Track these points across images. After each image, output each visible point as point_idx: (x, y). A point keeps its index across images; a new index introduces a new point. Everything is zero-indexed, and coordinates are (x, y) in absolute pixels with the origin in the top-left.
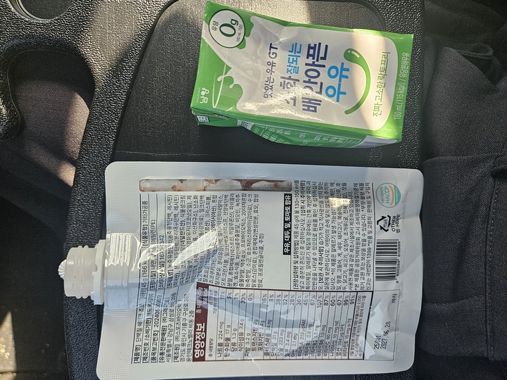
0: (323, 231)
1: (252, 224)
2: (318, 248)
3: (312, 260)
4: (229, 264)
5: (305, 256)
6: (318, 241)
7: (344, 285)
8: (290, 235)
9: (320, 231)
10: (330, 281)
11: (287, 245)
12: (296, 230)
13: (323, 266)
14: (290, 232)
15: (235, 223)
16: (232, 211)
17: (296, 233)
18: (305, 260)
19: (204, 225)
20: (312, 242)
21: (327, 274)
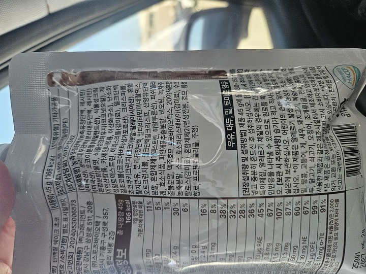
0: (277, 115)
1: (181, 115)
2: (273, 138)
3: (266, 155)
4: (149, 167)
5: (257, 150)
6: (272, 129)
7: (310, 186)
8: (234, 123)
9: (273, 117)
10: (291, 181)
11: (231, 137)
12: (240, 116)
13: (282, 161)
14: (234, 119)
15: (159, 116)
16: (153, 101)
17: (241, 120)
18: (257, 155)
19: (121, 122)
20: (263, 130)
21: (288, 172)
